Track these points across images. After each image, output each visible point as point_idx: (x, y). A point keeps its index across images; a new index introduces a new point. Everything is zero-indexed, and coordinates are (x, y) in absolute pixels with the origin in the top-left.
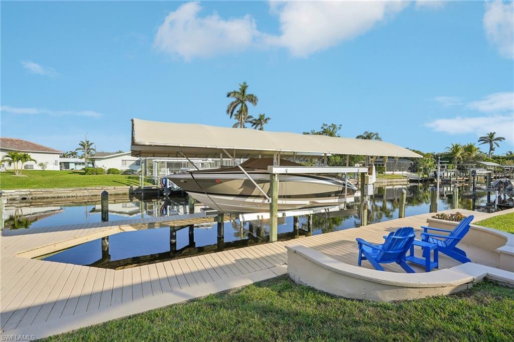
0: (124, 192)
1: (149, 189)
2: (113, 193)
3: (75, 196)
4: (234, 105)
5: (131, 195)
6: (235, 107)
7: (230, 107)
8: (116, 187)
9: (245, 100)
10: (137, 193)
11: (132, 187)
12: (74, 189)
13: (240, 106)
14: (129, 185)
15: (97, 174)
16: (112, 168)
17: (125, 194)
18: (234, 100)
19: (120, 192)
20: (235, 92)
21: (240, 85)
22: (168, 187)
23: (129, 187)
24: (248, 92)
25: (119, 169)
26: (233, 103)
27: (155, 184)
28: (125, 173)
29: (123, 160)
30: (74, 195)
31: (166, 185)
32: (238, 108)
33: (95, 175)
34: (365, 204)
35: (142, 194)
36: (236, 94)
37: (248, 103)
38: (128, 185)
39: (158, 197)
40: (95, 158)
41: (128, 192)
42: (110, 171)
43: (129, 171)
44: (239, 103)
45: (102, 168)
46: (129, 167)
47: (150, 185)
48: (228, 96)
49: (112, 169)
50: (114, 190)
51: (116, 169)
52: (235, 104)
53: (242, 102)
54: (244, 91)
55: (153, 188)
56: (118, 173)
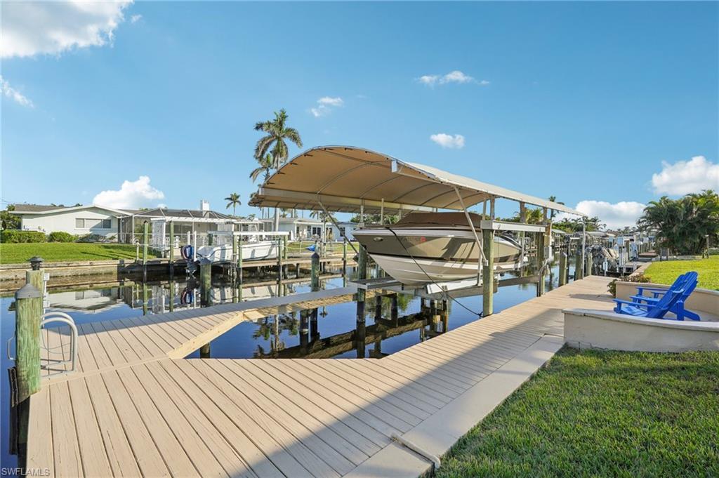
0: (109, 270)
1: (157, 265)
2: (88, 272)
3: (12, 280)
4: (266, 143)
5: (121, 275)
6: (268, 145)
7: (261, 145)
8: (95, 263)
9: (283, 136)
10: (131, 272)
11: (122, 262)
12: (10, 266)
13: (275, 143)
14: (117, 259)
15: (29, 241)
16: (59, 231)
17: (111, 273)
18: (266, 134)
19: (101, 270)
20: (269, 124)
21: (275, 113)
22: (195, 260)
23: (118, 262)
24: (287, 125)
25: (72, 233)
26: (264, 140)
27: (161, 257)
28: (84, 240)
29: (77, 219)
30: (10, 277)
31: (190, 257)
32: (272, 147)
33: (26, 244)
34: (544, 269)
35: (145, 273)
36: (271, 126)
37: (287, 141)
38: (114, 259)
39: (171, 276)
40: (23, 214)
41: (114, 269)
42: (53, 237)
43: (92, 238)
44: (273, 140)
45: (38, 231)
46: (91, 230)
47: (154, 258)
48: (257, 128)
49: (60, 233)
50: (89, 267)
51: (67, 234)
52: (269, 141)
53: (279, 138)
54: (281, 124)
55: (162, 263)
56: (71, 241)
